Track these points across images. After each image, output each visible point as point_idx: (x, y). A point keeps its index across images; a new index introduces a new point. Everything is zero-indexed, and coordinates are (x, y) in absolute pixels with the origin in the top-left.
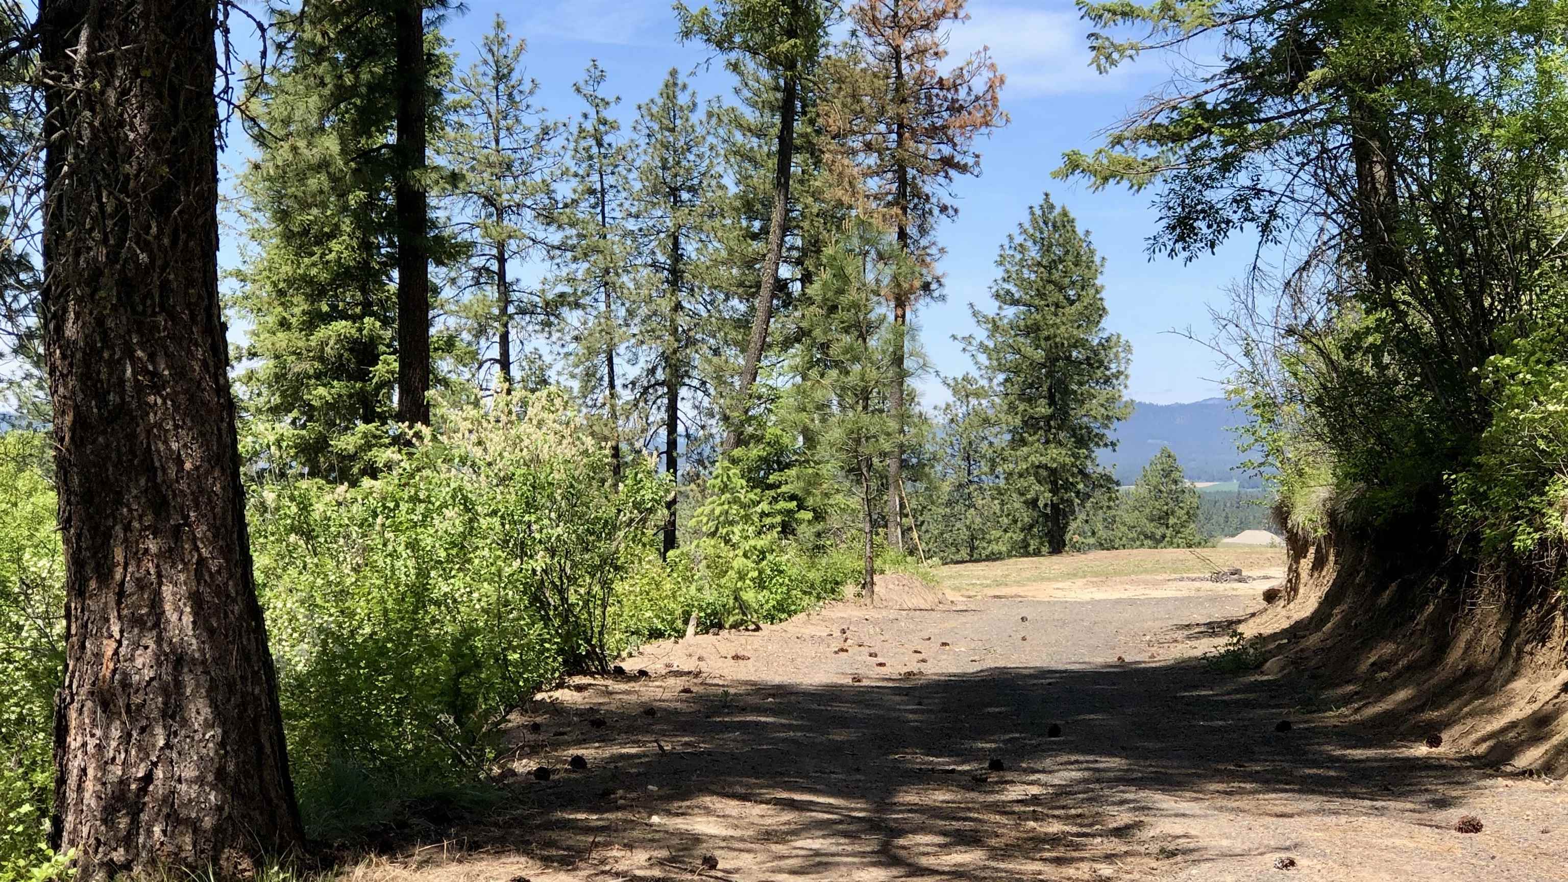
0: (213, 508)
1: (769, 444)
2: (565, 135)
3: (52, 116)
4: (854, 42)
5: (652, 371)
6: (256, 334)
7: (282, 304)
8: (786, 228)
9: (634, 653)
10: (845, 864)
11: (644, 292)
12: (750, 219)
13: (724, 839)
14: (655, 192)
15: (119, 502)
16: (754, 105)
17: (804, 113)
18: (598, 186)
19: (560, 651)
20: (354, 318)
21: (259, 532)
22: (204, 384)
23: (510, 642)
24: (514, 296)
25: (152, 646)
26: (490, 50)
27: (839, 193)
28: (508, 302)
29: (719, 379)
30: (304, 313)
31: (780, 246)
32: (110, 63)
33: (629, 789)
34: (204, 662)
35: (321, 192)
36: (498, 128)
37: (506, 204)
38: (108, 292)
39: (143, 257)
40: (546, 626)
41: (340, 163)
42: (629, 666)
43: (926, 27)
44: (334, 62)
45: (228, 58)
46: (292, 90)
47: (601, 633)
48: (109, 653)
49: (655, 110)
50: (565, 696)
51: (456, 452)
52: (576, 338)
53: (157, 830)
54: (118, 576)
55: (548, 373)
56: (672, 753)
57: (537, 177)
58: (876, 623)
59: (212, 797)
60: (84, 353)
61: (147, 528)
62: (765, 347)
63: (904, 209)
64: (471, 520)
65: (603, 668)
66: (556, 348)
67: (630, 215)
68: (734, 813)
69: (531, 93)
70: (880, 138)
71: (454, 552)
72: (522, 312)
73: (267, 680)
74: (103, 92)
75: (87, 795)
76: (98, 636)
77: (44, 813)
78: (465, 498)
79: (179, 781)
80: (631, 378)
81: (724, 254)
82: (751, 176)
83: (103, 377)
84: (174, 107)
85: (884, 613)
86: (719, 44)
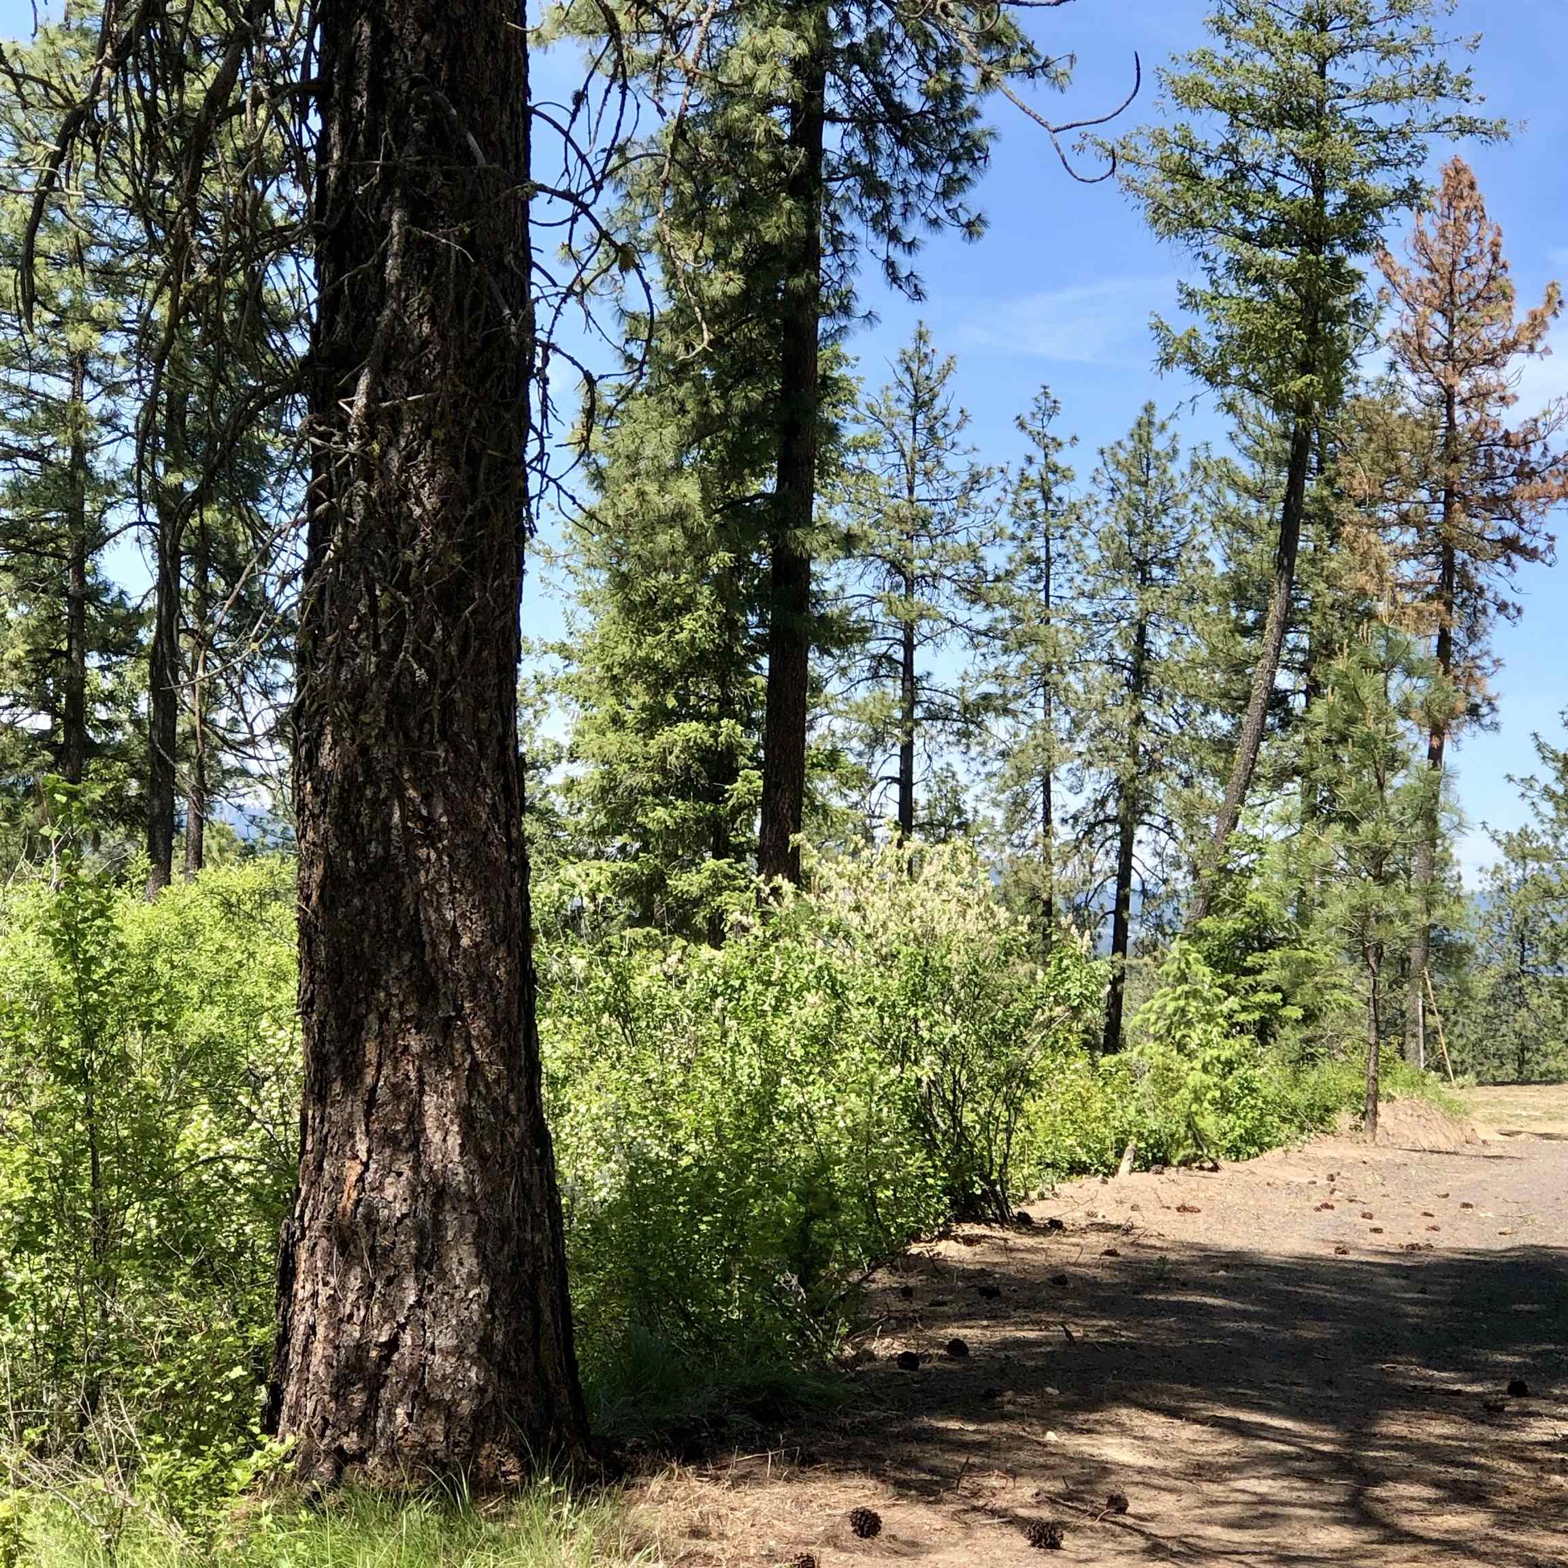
0: (494, 999)
1: (1248, 914)
2: (1001, 484)
3: (319, 486)
4: (1392, 378)
5: (1101, 803)
6: (580, 733)
7: (617, 695)
8: (1286, 625)
9: (1048, 1194)
10: (1299, 1518)
11: (1096, 697)
12: (1240, 608)
13: (1140, 1471)
14: (1117, 566)
15: (374, 983)
16: (1254, 456)
17: (1321, 470)
18: (1042, 554)
19: (947, 1190)
20: (709, 719)
21: (562, 1008)
22: (491, 837)
23: (880, 1175)
24: (923, 695)
25: (407, 1173)
26: (908, 369)
27: (1362, 579)
28: (914, 703)
29: (1189, 819)
30: (644, 708)
31: (1277, 650)
32: (394, 418)
33: (1019, 1391)
34: (471, 1199)
35: (673, 552)
36: (912, 472)
37: (918, 572)
38: (375, 717)
39: (421, 674)
40: (930, 1156)
41: (700, 515)
42: (1038, 1212)
43: (1490, 362)
44: (699, 381)
45: (544, 416)
46: (643, 417)
47: (1004, 1166)
48: (353, 1178)
49: (1122, 456)
50: (949, 1250)
51: (825, 918)
52: (1003, 754)
53: (400, 1412)
54: (369, 1080)
55: (963, 797)
56: (1082, 1343)
57: (961, 538)
58: (1376, 1167)
59: (473, 1375)
60: (342, 788)
61: (408, 1020)
62: (1251, 780)
63: (1449, 605)
64: (839, 1010)
65: (1002, 1214)
66: (976, 766)
67: (1082, 594)
68: (1158, 1434)
69: (959, 427)
70: (1421, 509)
71: (814, 1050)
72: (932, 716)
73: (552, 1227)
74: (384, 453)
75: (315, 1360)
76: (339, 1155)
77: (261, 1379)
78: (832, 979)
79: (432, 1350)
80: (1072, 810)
81: (1204, 652)
82: (1245, 551)
83: (364, 820)
84: (472, 479)
85: (1389, 1154)
86: (1210, 378)
